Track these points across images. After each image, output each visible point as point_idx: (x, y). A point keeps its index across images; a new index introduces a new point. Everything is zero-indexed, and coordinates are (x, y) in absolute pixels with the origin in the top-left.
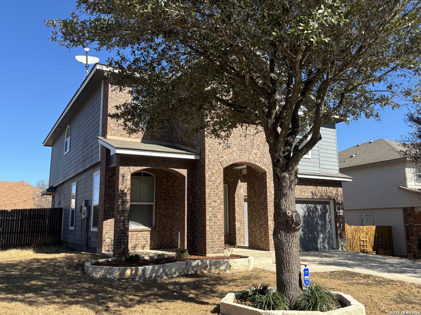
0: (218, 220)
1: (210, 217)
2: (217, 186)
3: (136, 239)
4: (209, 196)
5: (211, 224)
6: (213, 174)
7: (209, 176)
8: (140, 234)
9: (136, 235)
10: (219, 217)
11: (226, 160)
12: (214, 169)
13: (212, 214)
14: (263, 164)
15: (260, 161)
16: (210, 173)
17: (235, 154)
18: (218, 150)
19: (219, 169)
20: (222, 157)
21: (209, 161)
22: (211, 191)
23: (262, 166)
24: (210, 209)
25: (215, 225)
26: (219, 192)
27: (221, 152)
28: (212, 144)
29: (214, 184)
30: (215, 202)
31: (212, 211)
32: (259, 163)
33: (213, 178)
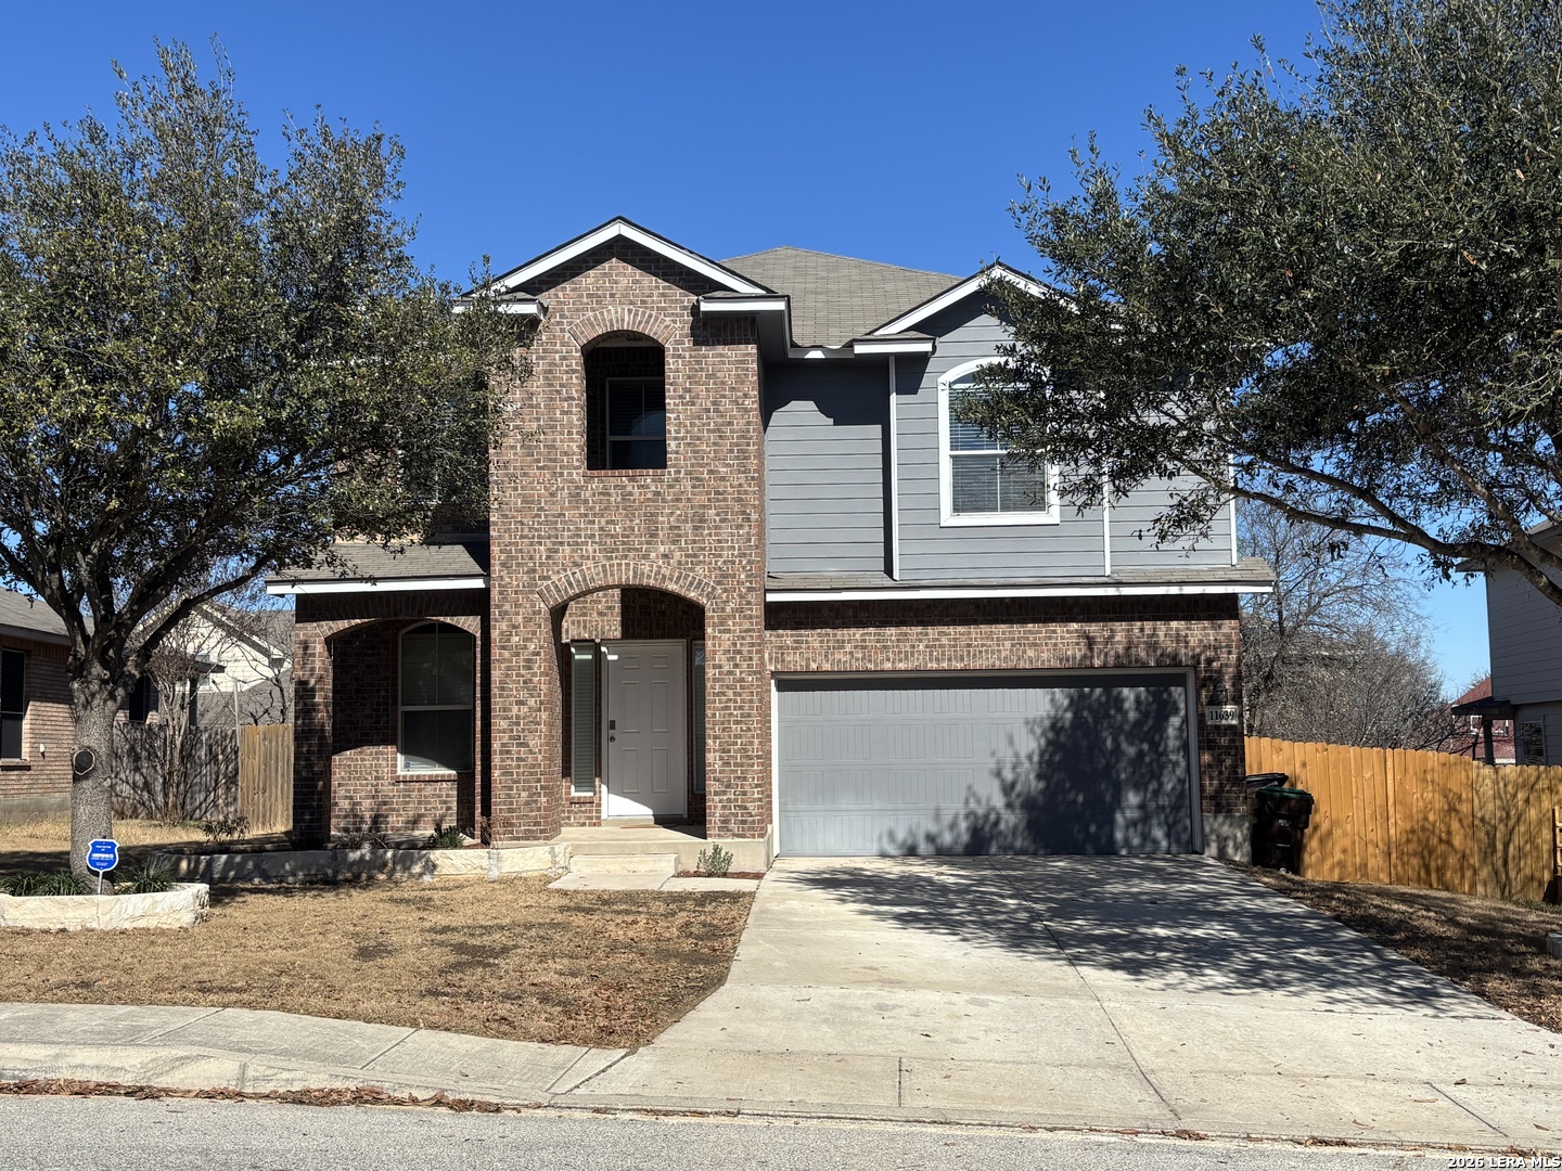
0: (531, 752)
1: (503, 745)
2: (528, 661)
3: (420, 802)
4: (503, 689)
5: (509, 762)
6: (514, 627)
7: (502, 633)
8: (429, 790)
9: (420, 790)
10: (531, 743)
11: (556, 587)
12: (517, 614)
13: (511, 738)
14: (691, 584)
15: (679, 578)
16: (504, 626)
17: (590, 563)
18: (531, 558)
19: (534, 613)
20: (548, 578)
21: (501, 593)
22: (507, 676)
23: (688, 590)
24: (504, 724)
25: (519, 767)
26: (535, 675)
27: (541, 564)
28: (510, 544)
29: (518, 655)
30: (521, 703)
31: (512, 731)
32: (676, 583)
33: (515, 639)
